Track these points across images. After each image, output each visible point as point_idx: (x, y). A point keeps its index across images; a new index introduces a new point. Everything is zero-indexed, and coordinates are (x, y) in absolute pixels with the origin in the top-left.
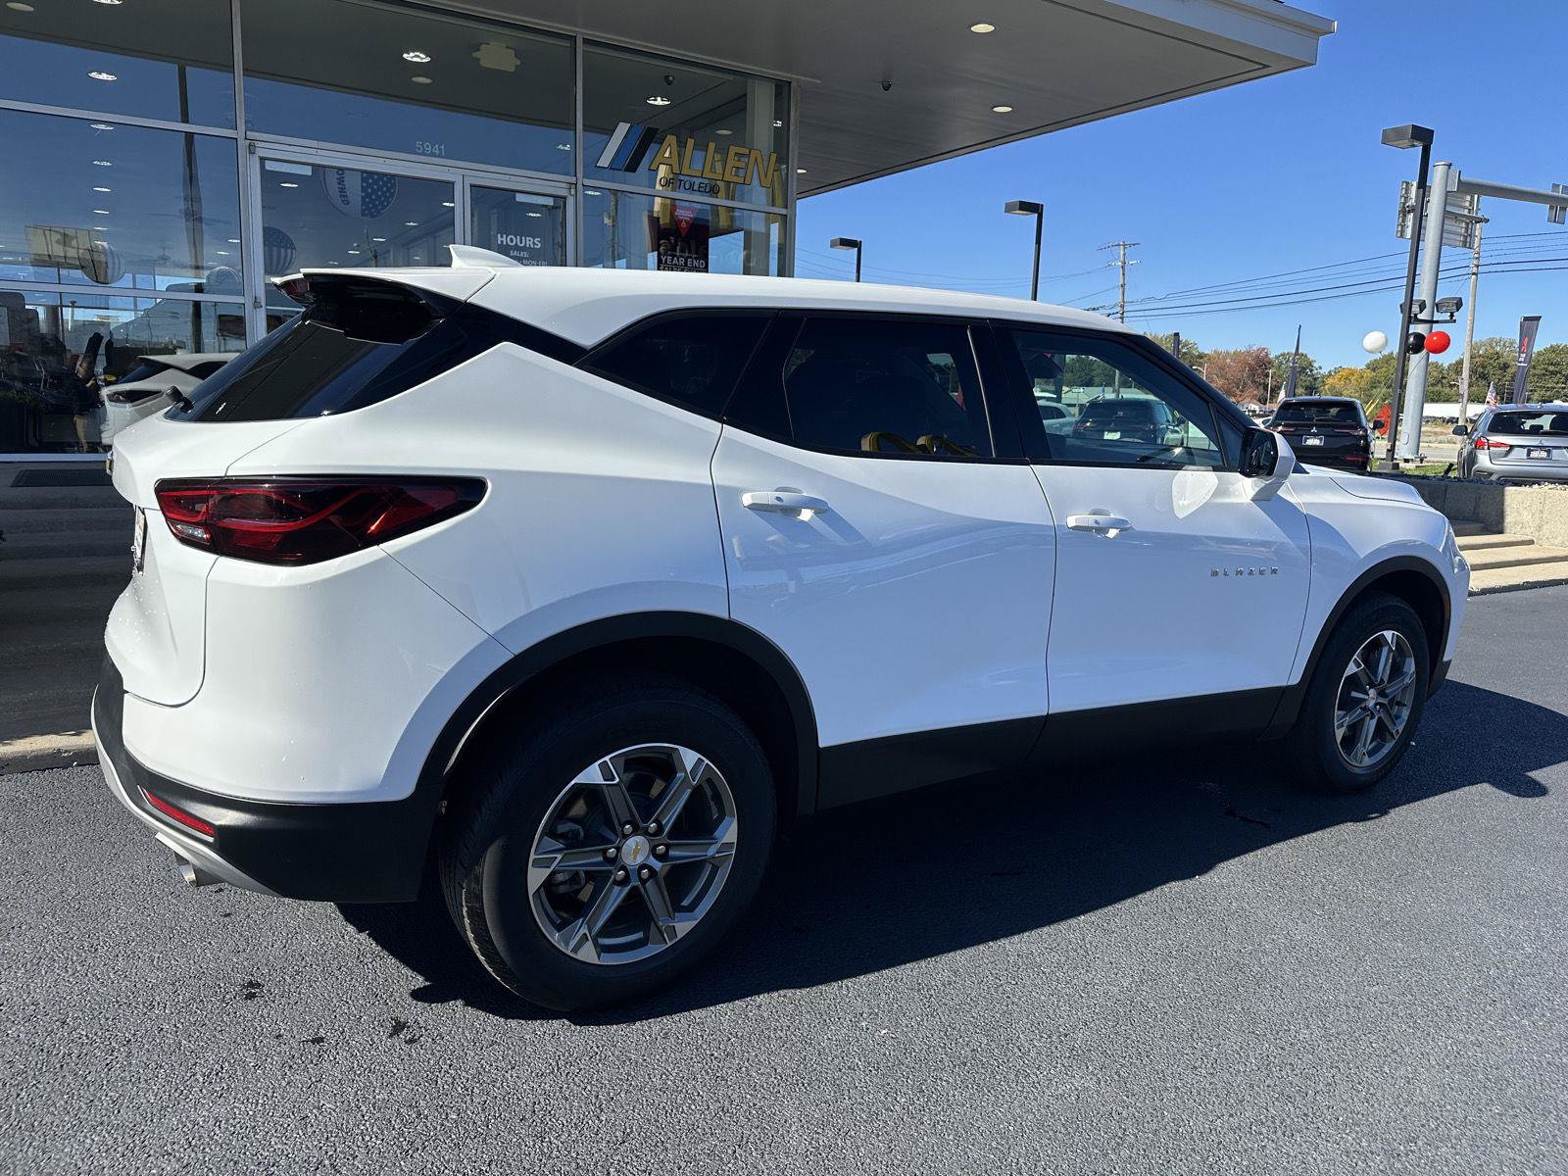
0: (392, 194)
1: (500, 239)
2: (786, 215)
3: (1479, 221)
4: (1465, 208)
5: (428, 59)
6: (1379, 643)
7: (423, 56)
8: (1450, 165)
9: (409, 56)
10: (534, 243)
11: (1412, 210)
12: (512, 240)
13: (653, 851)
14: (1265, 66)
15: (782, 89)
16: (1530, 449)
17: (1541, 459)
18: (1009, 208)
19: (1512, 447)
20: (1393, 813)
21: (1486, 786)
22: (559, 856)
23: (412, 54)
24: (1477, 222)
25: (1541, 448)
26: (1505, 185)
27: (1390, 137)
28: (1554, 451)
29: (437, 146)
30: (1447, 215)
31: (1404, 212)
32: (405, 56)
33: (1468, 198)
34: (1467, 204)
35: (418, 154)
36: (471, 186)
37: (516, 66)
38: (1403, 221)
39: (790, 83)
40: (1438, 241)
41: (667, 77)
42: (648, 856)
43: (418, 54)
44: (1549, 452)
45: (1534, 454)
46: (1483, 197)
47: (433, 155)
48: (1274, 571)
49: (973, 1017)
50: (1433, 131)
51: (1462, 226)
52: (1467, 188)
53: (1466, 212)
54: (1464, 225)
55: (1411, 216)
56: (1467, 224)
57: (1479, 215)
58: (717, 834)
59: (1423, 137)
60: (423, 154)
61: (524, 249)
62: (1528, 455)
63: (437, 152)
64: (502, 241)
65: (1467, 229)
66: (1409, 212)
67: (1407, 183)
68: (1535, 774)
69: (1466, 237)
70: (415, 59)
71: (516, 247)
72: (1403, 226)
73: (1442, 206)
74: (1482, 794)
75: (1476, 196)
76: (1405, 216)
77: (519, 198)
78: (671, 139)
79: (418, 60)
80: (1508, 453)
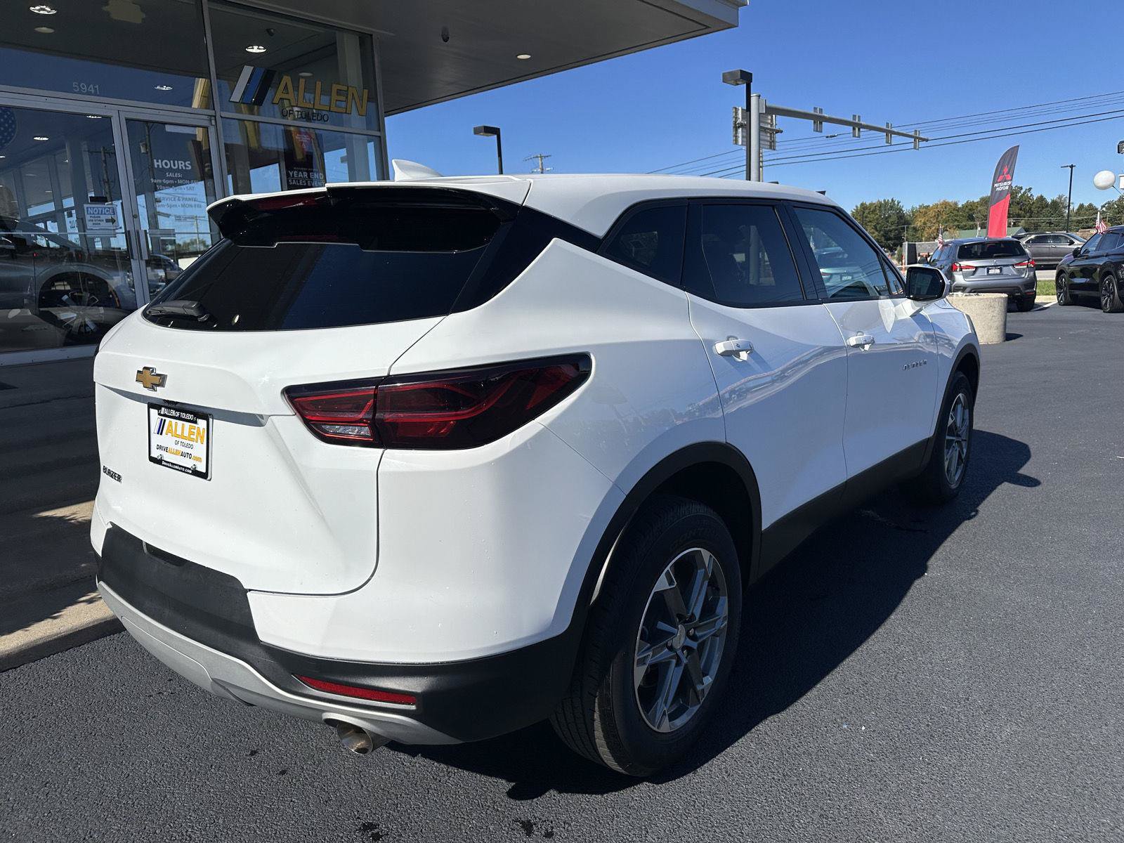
0: (13, 131)
1: (156, 164)
2: (380, 137)
3: (778, 132)
4: (768, 123)
5: (54, 12)
6: (959, 401)
7: (48, 9)
8: (759, 96)
9: (35, 9)
10: (185, 166)
11: (742, 126)
12: (166, 164)
13: (687, 634)
14: (707, 27)
15: (365, 40)
16: (989, 268)
17: (997, 274)
18: (477, 131)
19: (977, 268)
20: (980, 508)
21: (1006, 483)
22: (651, 653)
23: (38, 8)
24: (776, 133)
25: (995, 266)
26: (789, 108)
27: (729, 78)
28: (1004, 269)
29: (91, 86)
30: (761, 129)
31: (736, 128)
32: (32, 8)
33: (770, 117)
34: (769, 121)
35: (75, 93)
36: (127, 119)
37: (143, 19)
38: (736, 133)
39: (371, 35)
40: (757, 146)
41: (268, 31)
42: (686, 638)
43: (44, 7)
44: (1001, 269)
45: (991, 272)
46: (778, 116)
47: (89, 93)
48: (925, 363)
49: (903, 702)
50: (751, 74)
51: (770, 135)
52: (771, 111)
53: (769, 126)
54: (769, 135)
55: (740, 130)
56: (771, 134)
57: (777, 128)
58: (718, 611)
59: (746, 78)
60: (80, 93)
61: (178, 170)
62: (988, 272)
63: (93, 91)
64: (158, 165)
65: (771, 137)
66: (739, 127)
67: (736, 108)
68: (1021, 471)
69: (771, 143)
70: (42, 12)
71: (171, 170)
72: (736, 136)
73: (758, 122)
74: (1005, 489)
75: (774, 116)
76: (736, 131)
77: (168, 128)
78: (286, 79)
79: (46, 13)
80: (975, 272)
